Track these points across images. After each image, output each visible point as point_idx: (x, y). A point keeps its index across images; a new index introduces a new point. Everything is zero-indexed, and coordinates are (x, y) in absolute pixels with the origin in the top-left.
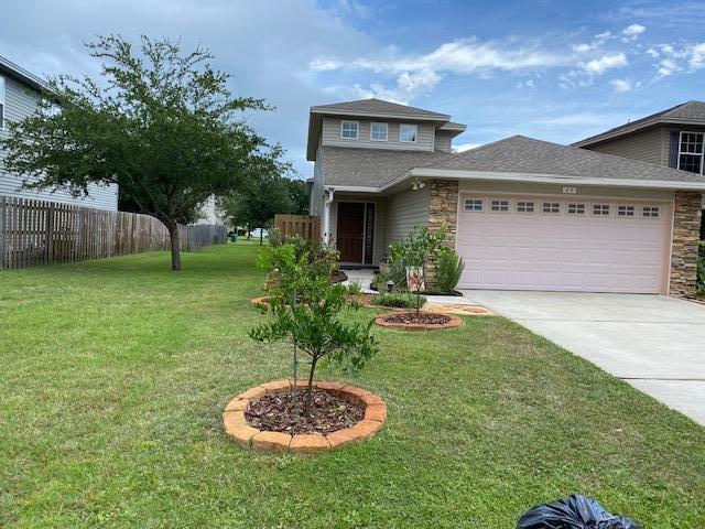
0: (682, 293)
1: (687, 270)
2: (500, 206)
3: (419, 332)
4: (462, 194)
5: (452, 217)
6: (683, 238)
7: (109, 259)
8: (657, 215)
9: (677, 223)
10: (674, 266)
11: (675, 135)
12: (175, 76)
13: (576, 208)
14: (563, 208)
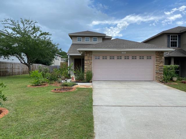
0: (159, 80)
1: (160, 74)
2: (105, 58)
3: (58, 93)
4: (93, 55)
5: (91, 61)
6: (159, 65)
9: (157, 60)
10: (156, 73)
11: (169, 36)
12: (28, 28)
13: (127, 58)
14: (123, 58)
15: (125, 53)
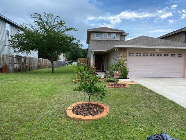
2: (138, 55)
3: (117, 89)
4: (128, 51)
7: (36, 70)
8: (182, 56)
12: (52, 22)
13: (159, 55)
14: (156, 55)
15: (159, 50)
